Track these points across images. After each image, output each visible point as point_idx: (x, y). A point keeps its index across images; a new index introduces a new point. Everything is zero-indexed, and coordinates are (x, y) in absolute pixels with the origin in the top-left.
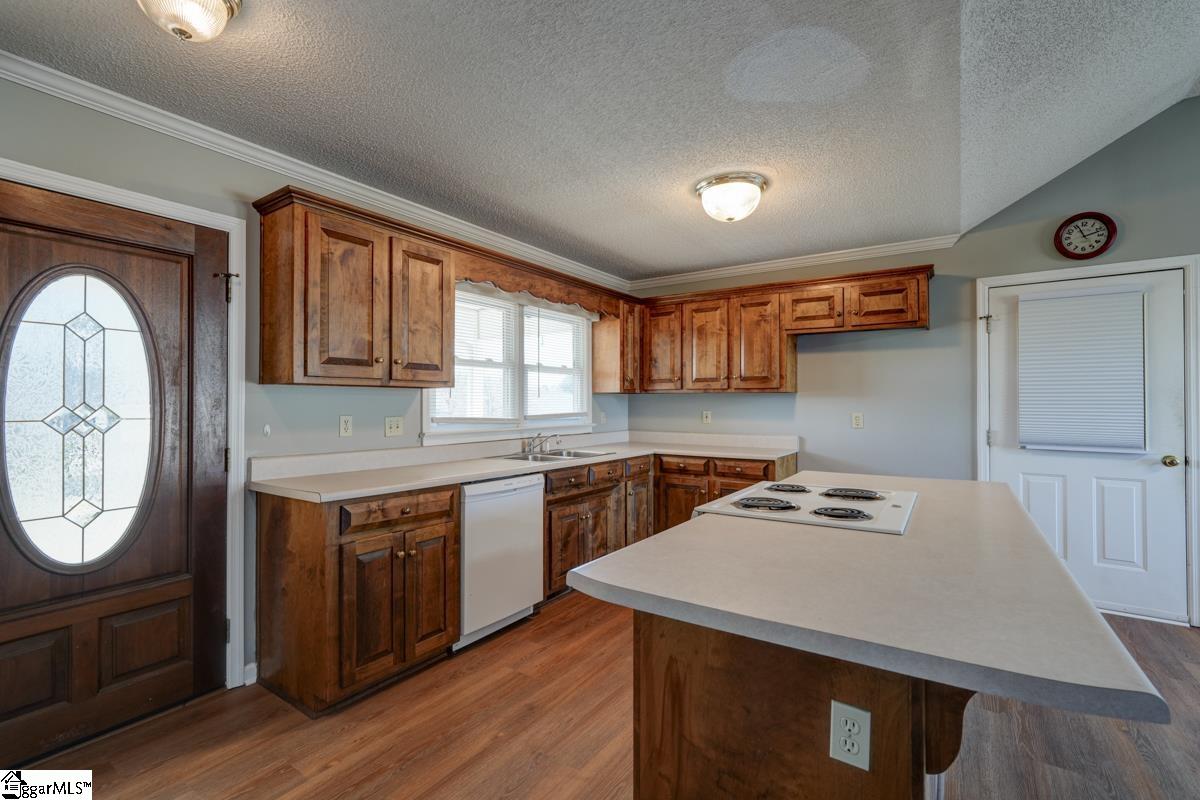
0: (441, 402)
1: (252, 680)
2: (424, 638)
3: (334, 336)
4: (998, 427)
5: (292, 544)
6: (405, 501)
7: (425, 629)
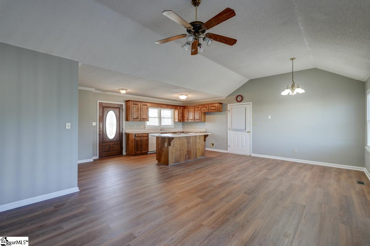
0: (148, 123)
1: (125, 154)
2: (144, 150)
3: (134, 116)
4: (230, 127)
5: (130, 139)
6: (141, 134)
7: (144, 149)
